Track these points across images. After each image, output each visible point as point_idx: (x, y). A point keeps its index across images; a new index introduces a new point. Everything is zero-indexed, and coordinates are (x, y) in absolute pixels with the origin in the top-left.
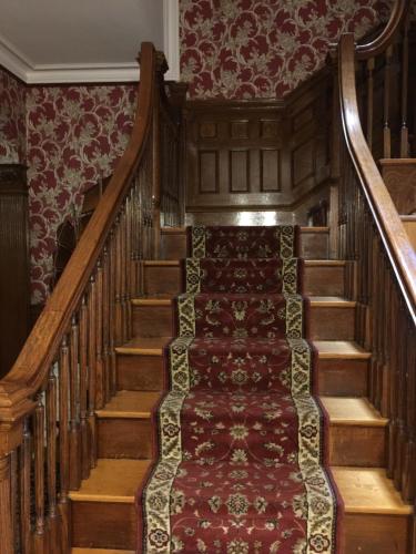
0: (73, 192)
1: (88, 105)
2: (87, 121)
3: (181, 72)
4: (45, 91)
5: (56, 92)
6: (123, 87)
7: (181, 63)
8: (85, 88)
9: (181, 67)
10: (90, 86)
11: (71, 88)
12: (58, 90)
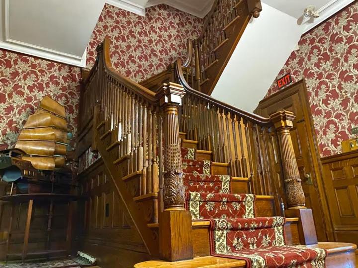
0: (17, 108)
1: (34, 66)
2: (32, 73)
3: (86, 64)
4: (7, 53)
5: (14, 56)
6: (55, 63)
7: (86, 61)
8: (33, 58)
9: (86, 63)
10: (36, 58)
11: (24, 56)
12: (16, 55)
